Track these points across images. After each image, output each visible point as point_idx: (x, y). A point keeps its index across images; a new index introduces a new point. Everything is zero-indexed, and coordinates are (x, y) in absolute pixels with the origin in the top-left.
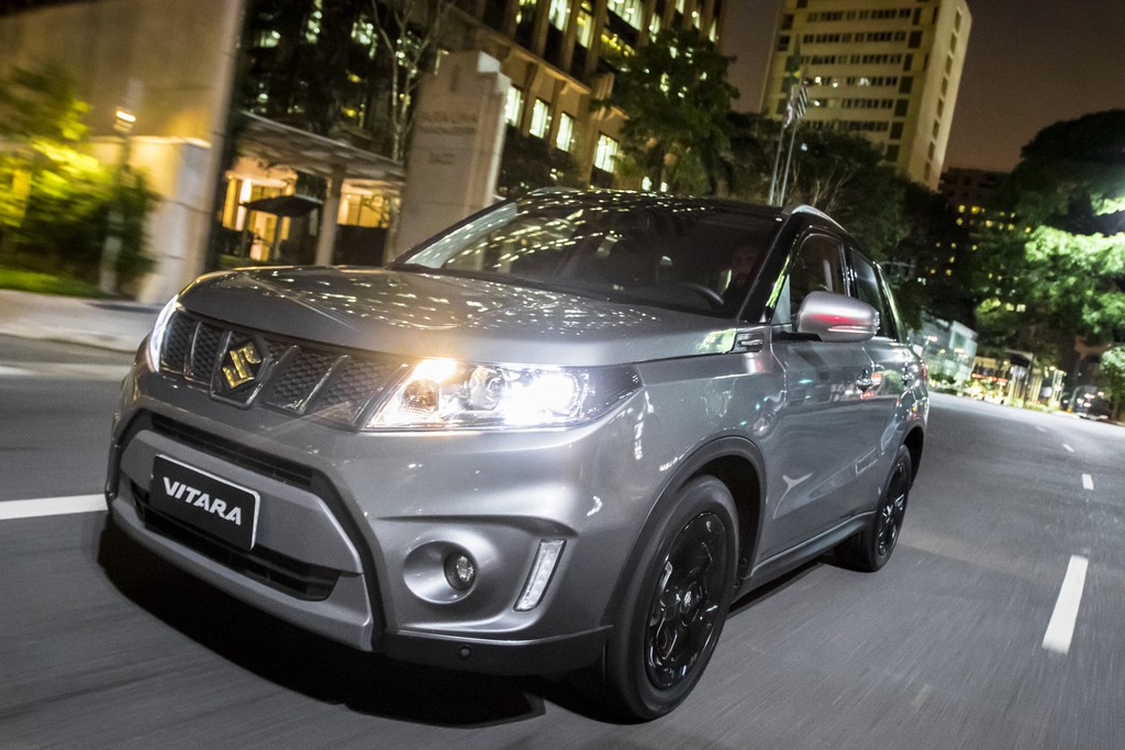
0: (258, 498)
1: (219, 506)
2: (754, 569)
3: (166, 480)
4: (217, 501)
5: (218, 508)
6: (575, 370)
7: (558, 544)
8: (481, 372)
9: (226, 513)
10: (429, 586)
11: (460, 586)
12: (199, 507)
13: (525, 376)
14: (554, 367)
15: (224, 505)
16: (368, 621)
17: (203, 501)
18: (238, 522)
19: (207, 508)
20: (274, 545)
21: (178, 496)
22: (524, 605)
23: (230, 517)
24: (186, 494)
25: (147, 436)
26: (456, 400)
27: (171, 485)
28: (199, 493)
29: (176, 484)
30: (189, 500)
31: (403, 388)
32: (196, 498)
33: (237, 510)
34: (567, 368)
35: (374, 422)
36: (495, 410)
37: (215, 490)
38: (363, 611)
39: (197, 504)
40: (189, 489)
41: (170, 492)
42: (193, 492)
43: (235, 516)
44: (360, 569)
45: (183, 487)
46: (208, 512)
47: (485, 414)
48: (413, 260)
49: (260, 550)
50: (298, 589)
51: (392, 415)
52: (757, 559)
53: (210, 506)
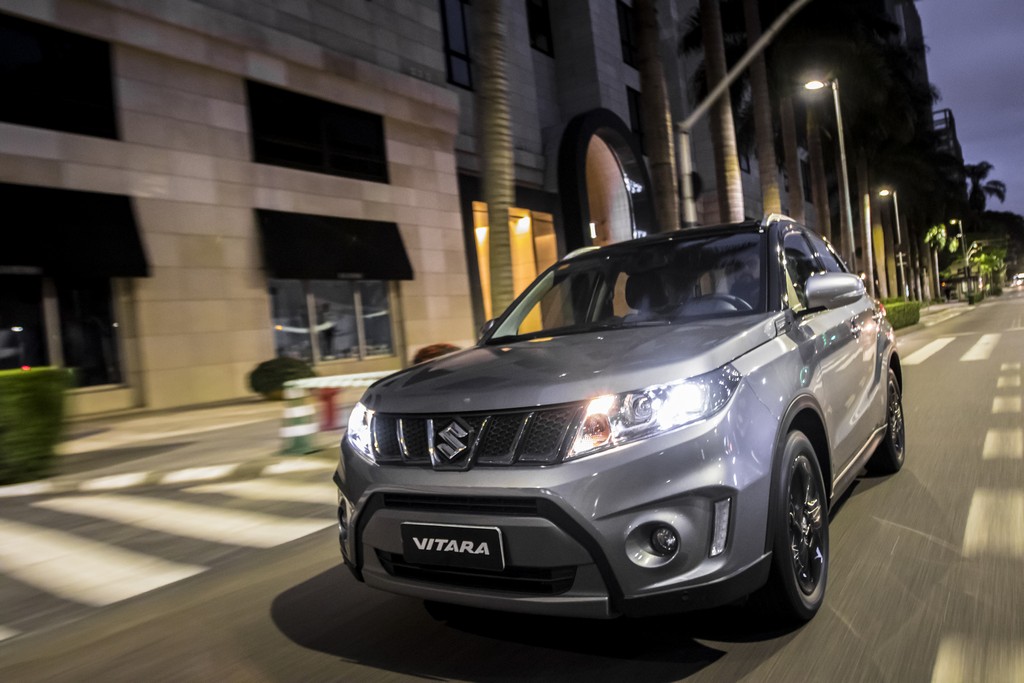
0: (499, 531)
1: (467, 546)
2: (834, 483)
3: (416, 540)
4: (464, 543)
5: (467, 548)
7: (727, 503)
8: (629, 398)
9: (474, 549)
12: (450, 551)
13: (661, 395)
14: (681, 381)
15: (471, 544)
16: (606, 596)
17: (452, 546)
18: (487, 553)
19: (456, 550)
20: (523, 563)
21: (429, 548)
22: (715, 552)
23: (479, 551)
24: (435, 545)
25: (384, 514)
26: (620, 422)
27: (421, 542)
28: (447, 541)
29: (425, 540)
30: (439, 548)
31: (582, 425)
32: (445, 545)
33: (484, 545)
35: (570, 454)
36: (651, 422)
37: (460, 535)
39: (446, 550)
40: (437, 541)
41: (421, 547)
42: (441, 542)
43: (484, 548)
44: (591, 560)
45: (432, 541)
46: (459, 553)
49: (512, 570)
52: (834, 476)
53: (459, 548)
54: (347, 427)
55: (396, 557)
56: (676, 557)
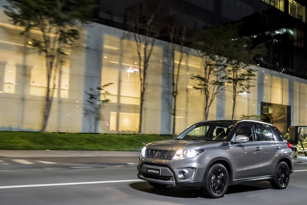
0: (161, 169)
1: (156, 172)
3: (148, 170)
6: (196, 150)
7: (195, 170)
8: (185, 152)
10: (181, 176)
11: (184, 176)
13: (190, 151)
14: (193, 150)
16: (175, 182)
17: (154, 171)
20: (163, 175)
22: (192, 177)
23: (157, 172)
25: (144, 165)
26: (182, 155)
31: (176, 154)
33: (158, 171)
34: (195, 150)
35: (173, 159)
37: (155, 170)
41: (149, 171)
42: (152, 171)
43: (158, 172)
44: (173, 175)
46: (154, 173)
47: (186, 156)
48: (178, 138)
49: (161, 176)
50: (166, 180)
51: (175, 158)
54: (141, 151)
55: (145, 174)
56: (185, 177)
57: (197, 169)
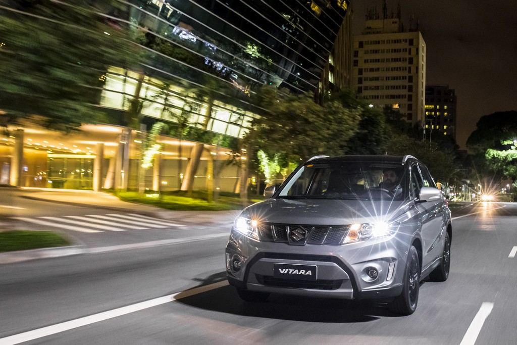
0: (317, 267)
1: (303, 272)
2: (422, 272)
3: (280, 270)
9: (305, 273)
10: (367, 278)
11: (373, 278)
12: (295, 274)
15: (304, 271)
16: (352, 291)
17: (296, 272)
18: (311, 274)
19: (297, 273)
20: (323, 278)
21: (286, 272)
22: (388, 279)
23: (307, 273)
24: (289, 271)
25: (265, 260)
27: (282, 270)
29: (284, 270)
30: (290, 273)
31: (349, 233)
32: (293, 271)
36: (371, 234)
37: (299, 268)
38: (351, 289)
39: (293, 273)
41: (282, 272)
42: (291, 270)
43: (309, 273)
44: (349, 278)
45: (287, 270)
47: (367, 236)
50: (331, 288)
52: (422, 269)
53: (299, 272)
56: (377, 279)
57: (397, 262)
